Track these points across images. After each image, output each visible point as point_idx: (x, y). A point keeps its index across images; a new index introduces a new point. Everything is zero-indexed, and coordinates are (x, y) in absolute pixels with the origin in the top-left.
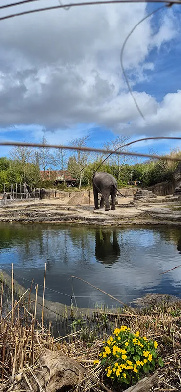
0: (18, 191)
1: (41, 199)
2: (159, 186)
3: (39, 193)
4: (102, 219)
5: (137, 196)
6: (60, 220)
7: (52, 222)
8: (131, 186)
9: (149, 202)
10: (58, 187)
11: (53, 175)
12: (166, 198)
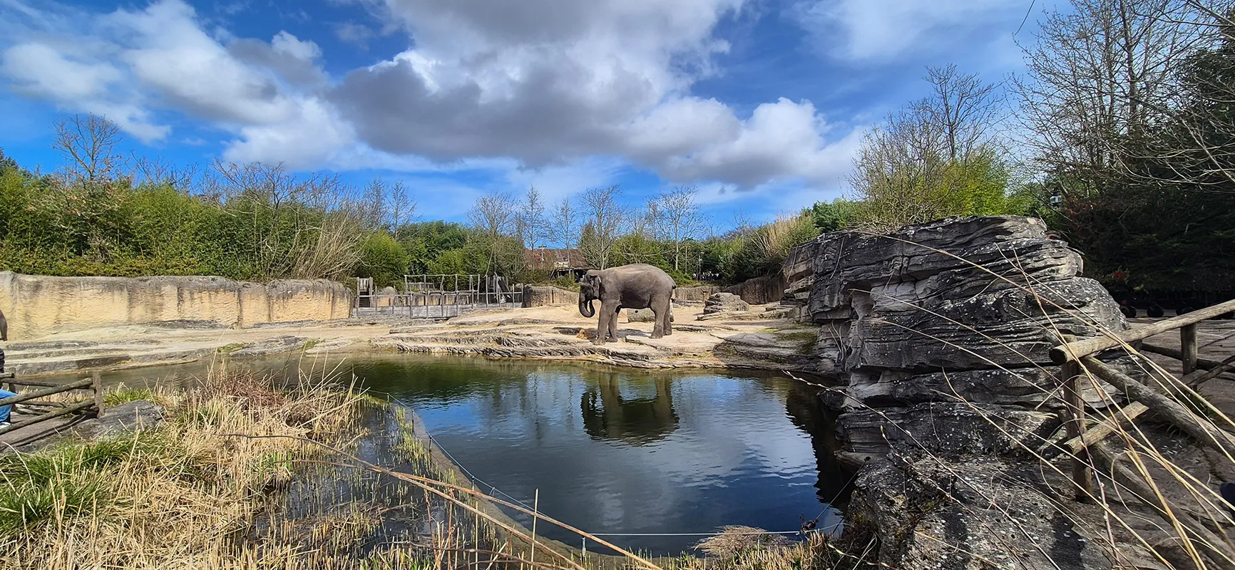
0: (483, 290)
1: (524, 306)
2: (753, 284)
3: (522, 292)
4: (642, 356)
5: (711, 306)
6: (562, 354)
7: (546, 357)
8: (699, 284)
9: (735, 317)
10: (558, 282)
11: (550, 259)
12: (767, 310)
